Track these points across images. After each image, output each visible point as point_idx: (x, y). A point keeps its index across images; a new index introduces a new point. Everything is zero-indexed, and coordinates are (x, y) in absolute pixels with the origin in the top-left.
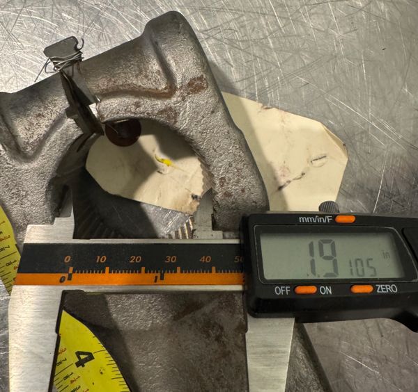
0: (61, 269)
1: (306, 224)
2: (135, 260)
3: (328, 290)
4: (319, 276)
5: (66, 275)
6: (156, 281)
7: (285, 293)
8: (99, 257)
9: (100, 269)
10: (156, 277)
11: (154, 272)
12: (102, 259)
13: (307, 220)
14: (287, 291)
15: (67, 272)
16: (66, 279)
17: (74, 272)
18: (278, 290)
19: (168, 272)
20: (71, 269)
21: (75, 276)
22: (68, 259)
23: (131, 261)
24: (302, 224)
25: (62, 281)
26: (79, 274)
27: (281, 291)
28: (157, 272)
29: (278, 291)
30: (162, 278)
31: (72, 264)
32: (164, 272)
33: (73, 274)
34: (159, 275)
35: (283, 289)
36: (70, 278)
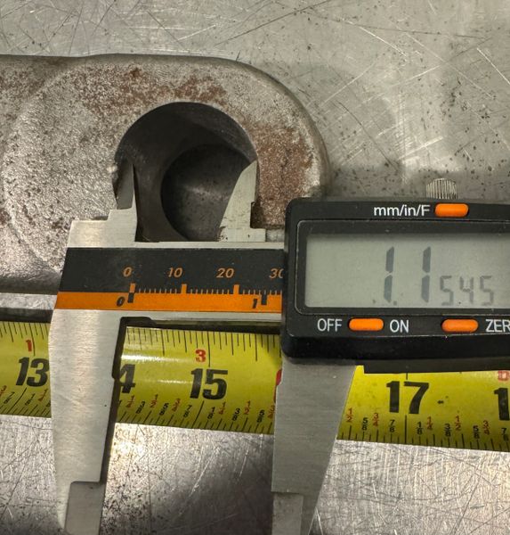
0: (119, 286)
1: (384, 218)
2: (224, 275)
3: (403, 326)
4: (395, 303)
5: (126, 296)
6: (254, 307)
7: (332, 328)
8: (172, 269)
9: (173, 286)
10: (255, 301)
11: (252, 293)
12: (176, 272)
13: (387, 211)
14: (337, 325)
15: (127, 291)
16: (126, 301)
17: (136, 291)
18: (322, 323)
19: (273, 294)
20: (133, 287)
21: (138, 297)
22: (128, 272)
23: (219, 276)
24: (378, 218)
25: (119, 303)
26: (144, 294)
27: (327, 325)
28: (257, 293)
29: (322, 326)
30: (264, 302)
31: (133, 279)
32: (268, 293)
33: (136, 294)
34: (259, 297)
35: (331, 322)
36: (131, 301)
